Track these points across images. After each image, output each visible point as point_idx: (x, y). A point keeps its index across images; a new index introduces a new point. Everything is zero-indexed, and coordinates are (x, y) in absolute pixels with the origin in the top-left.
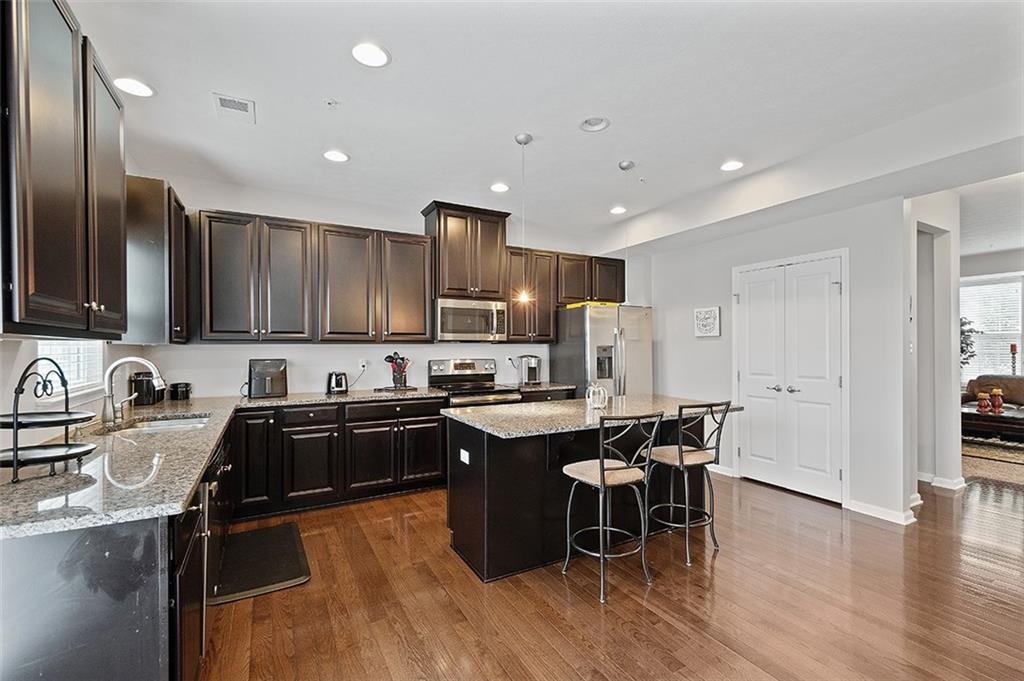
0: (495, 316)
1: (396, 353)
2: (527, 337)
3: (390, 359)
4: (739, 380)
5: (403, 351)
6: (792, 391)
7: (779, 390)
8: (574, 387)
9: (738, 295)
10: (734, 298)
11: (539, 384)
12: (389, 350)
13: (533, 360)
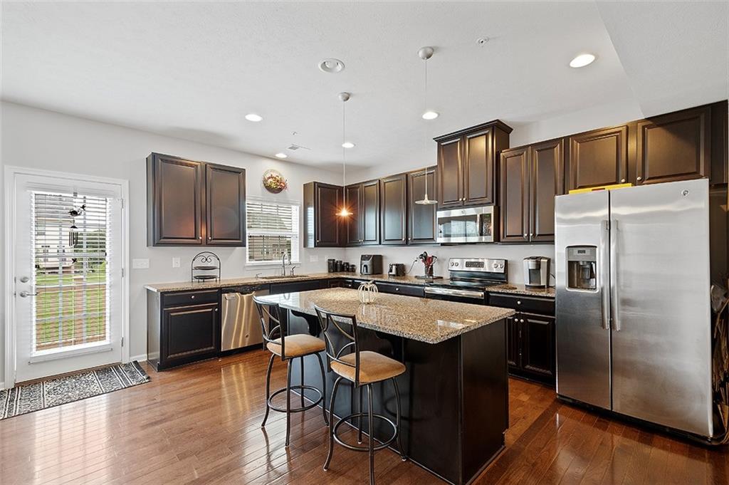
0: (479, 221)
1: (425, 252)
2: (524, 237)
3: (422, 256)
12: (421, 250)
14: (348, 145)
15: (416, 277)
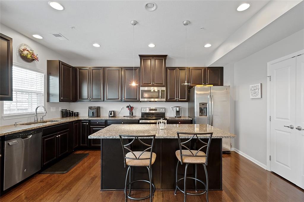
0: (160, 92)
1: (130, 105)
2: (175, 99)
3: (128, 107)
4: (270, 120)
5: (132, 104)
6: (300, 129)
7: (292, 128)
8: (192, 119)
9: (270, 76)
10: (268, 78)
11: (180, 117)
12: (128, 104)
13: (177, 108)
14: (96, 45)
15: (124, 116)
